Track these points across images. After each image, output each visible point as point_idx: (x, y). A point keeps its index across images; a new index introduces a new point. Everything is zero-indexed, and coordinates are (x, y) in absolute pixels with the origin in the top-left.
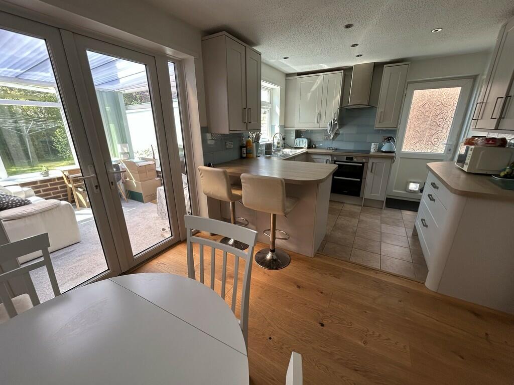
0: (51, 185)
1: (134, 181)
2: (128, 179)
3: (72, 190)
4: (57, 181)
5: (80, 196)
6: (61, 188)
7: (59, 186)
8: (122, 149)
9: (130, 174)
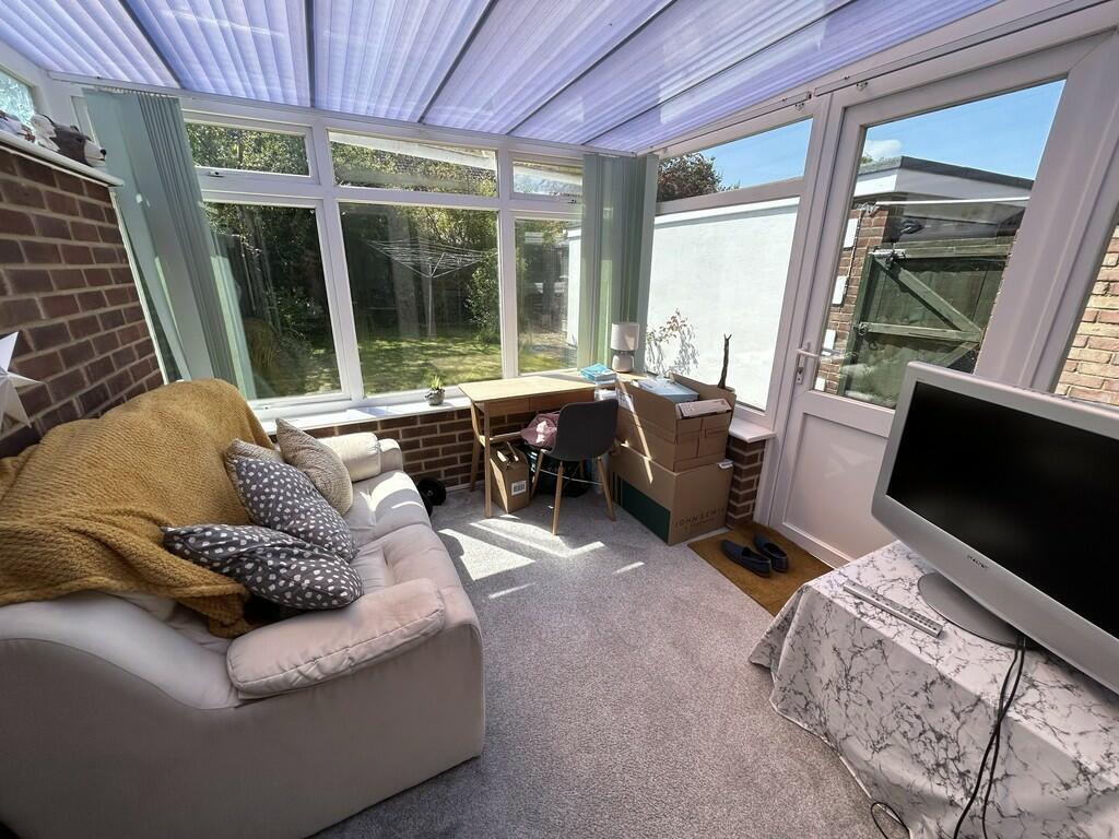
0: (443, 428)
1: (647, 459)
2: (626, 445)
3: (482, 456)
4: (456, 420)
5: (498, 475)
6: (462, 437)
7: (457, 433)
8: (622, 340)
9: (640, 430)
